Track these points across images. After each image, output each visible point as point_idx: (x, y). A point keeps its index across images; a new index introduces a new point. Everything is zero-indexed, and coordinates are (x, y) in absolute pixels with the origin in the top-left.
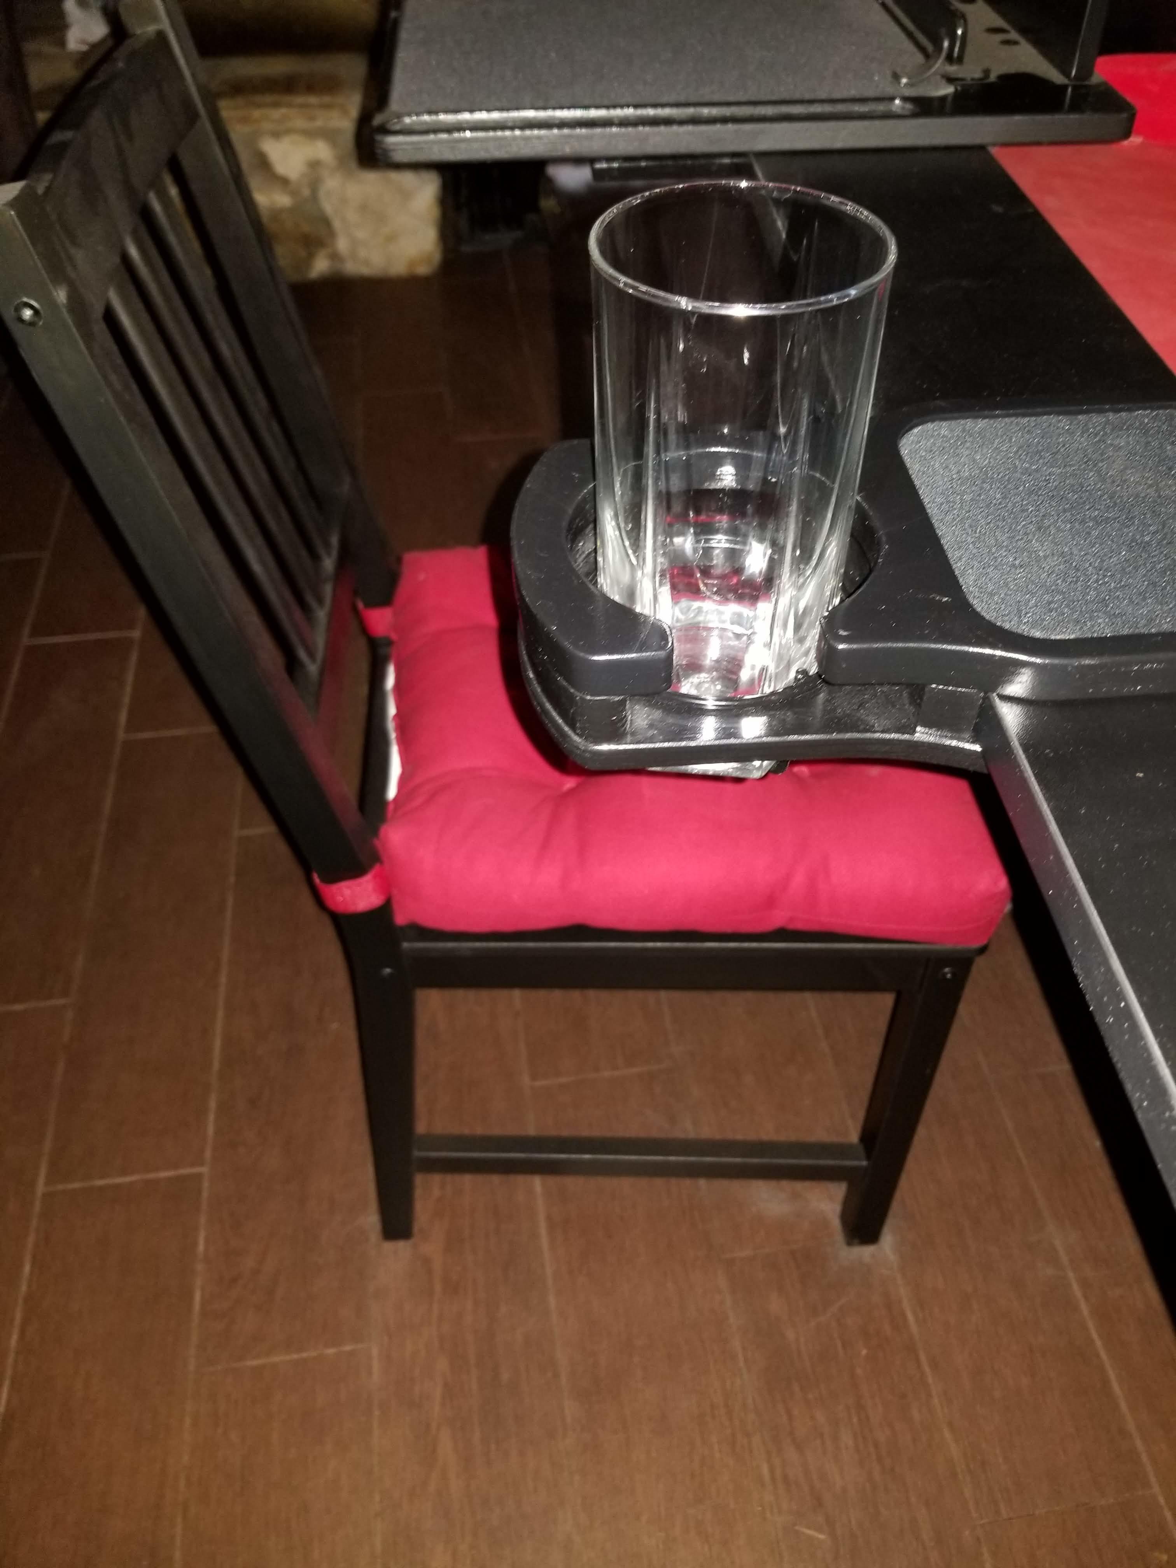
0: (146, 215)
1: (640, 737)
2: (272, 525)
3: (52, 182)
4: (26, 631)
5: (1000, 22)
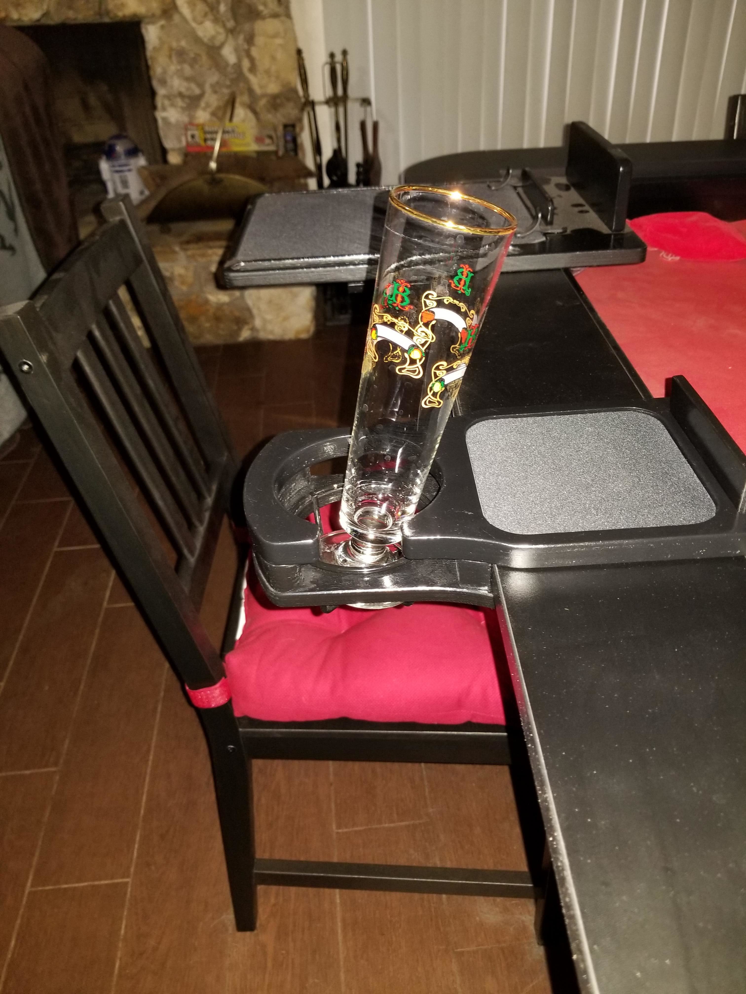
0: (107, 313)
1: (307, 588)
2: (174, 479)
3: (46, 300)
4: (57, 543)
5: (581, 201)
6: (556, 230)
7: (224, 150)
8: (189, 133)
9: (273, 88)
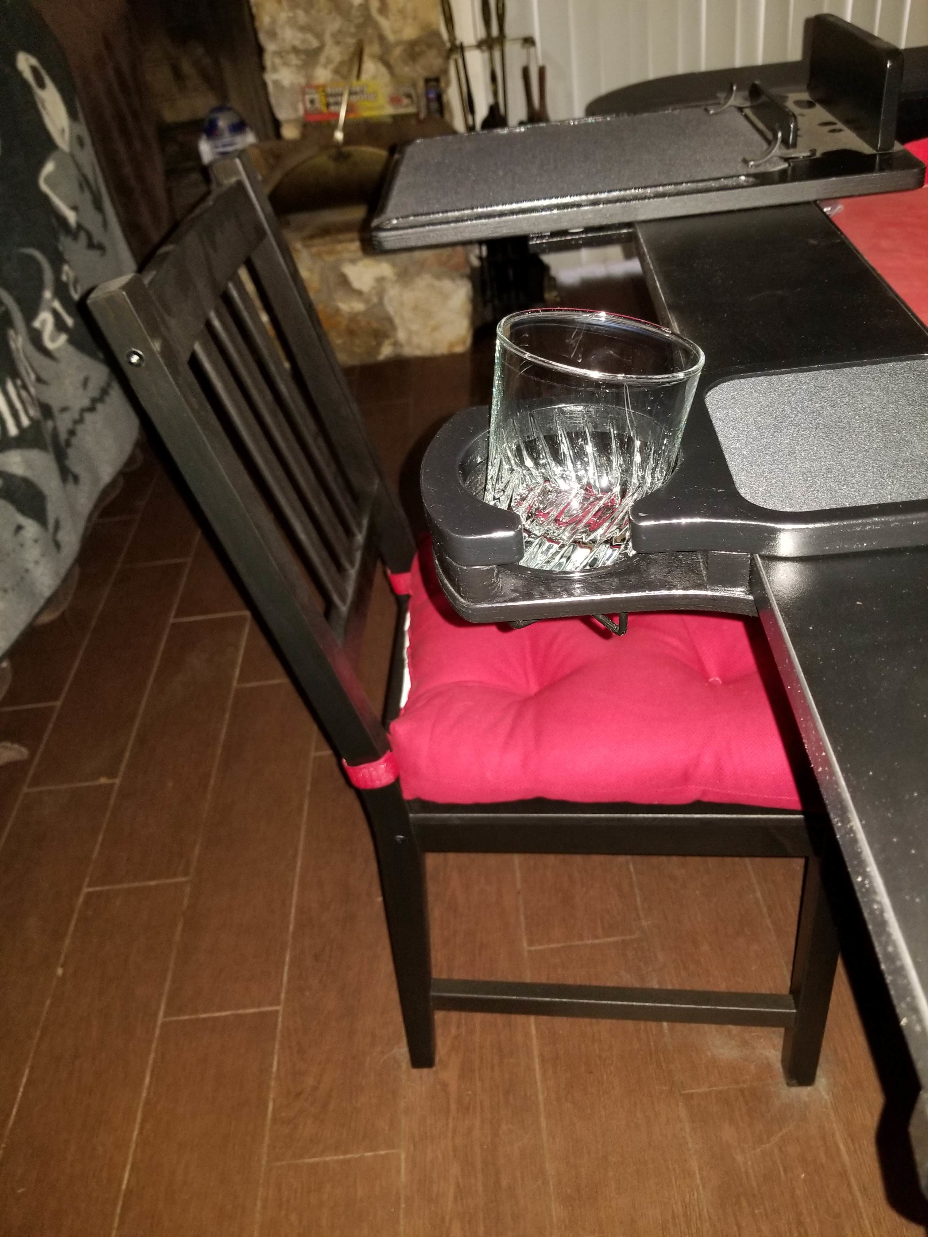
0: (226, 299)
1: (507, 598)
2: (317, 509)
3: (156, 275)
4: (173, 614)
5: (830, 118)
6: (801, 153)
7: (351, 116)
8: (308, 97)
9: (410, 32)
